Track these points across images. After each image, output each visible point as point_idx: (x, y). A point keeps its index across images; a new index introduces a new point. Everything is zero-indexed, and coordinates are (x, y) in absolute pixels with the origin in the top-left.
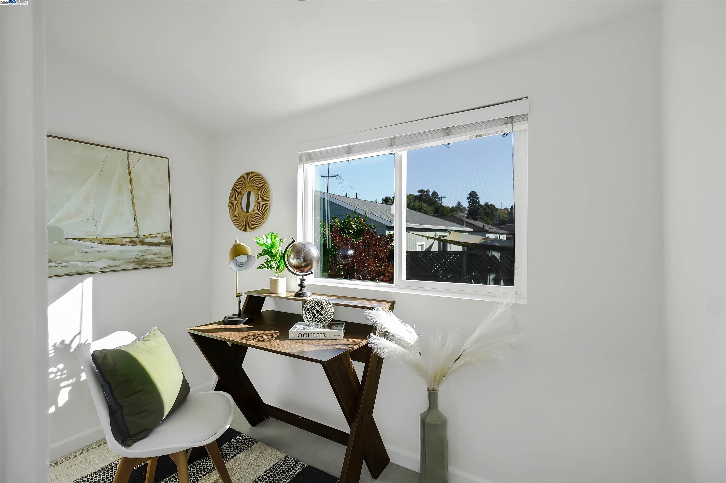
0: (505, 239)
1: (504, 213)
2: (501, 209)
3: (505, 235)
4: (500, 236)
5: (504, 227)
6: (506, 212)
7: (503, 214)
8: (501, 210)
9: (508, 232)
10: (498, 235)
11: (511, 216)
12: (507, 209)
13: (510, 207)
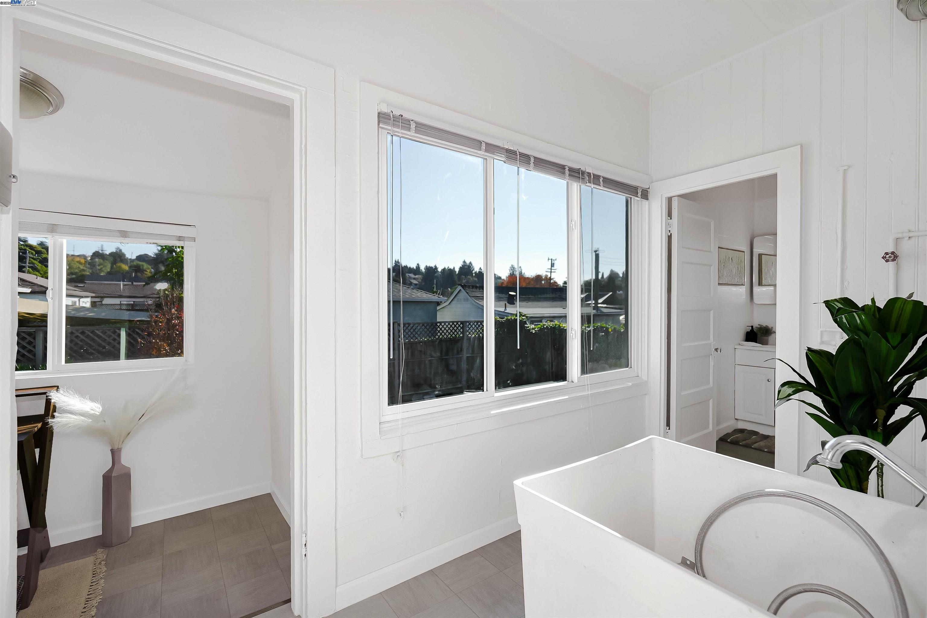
0: (88, 305)
1: (80, 263)
2: (72, 255)
3: (89, 300)
4: (79, 300)
5: (84, 286)
6: (83, 261)
7: (78, 264)
8: (72, 257)
9: (94, 295)
10: (76, 299)
11: (91, 269)
12: (85, 257)
13: (91, 254)
